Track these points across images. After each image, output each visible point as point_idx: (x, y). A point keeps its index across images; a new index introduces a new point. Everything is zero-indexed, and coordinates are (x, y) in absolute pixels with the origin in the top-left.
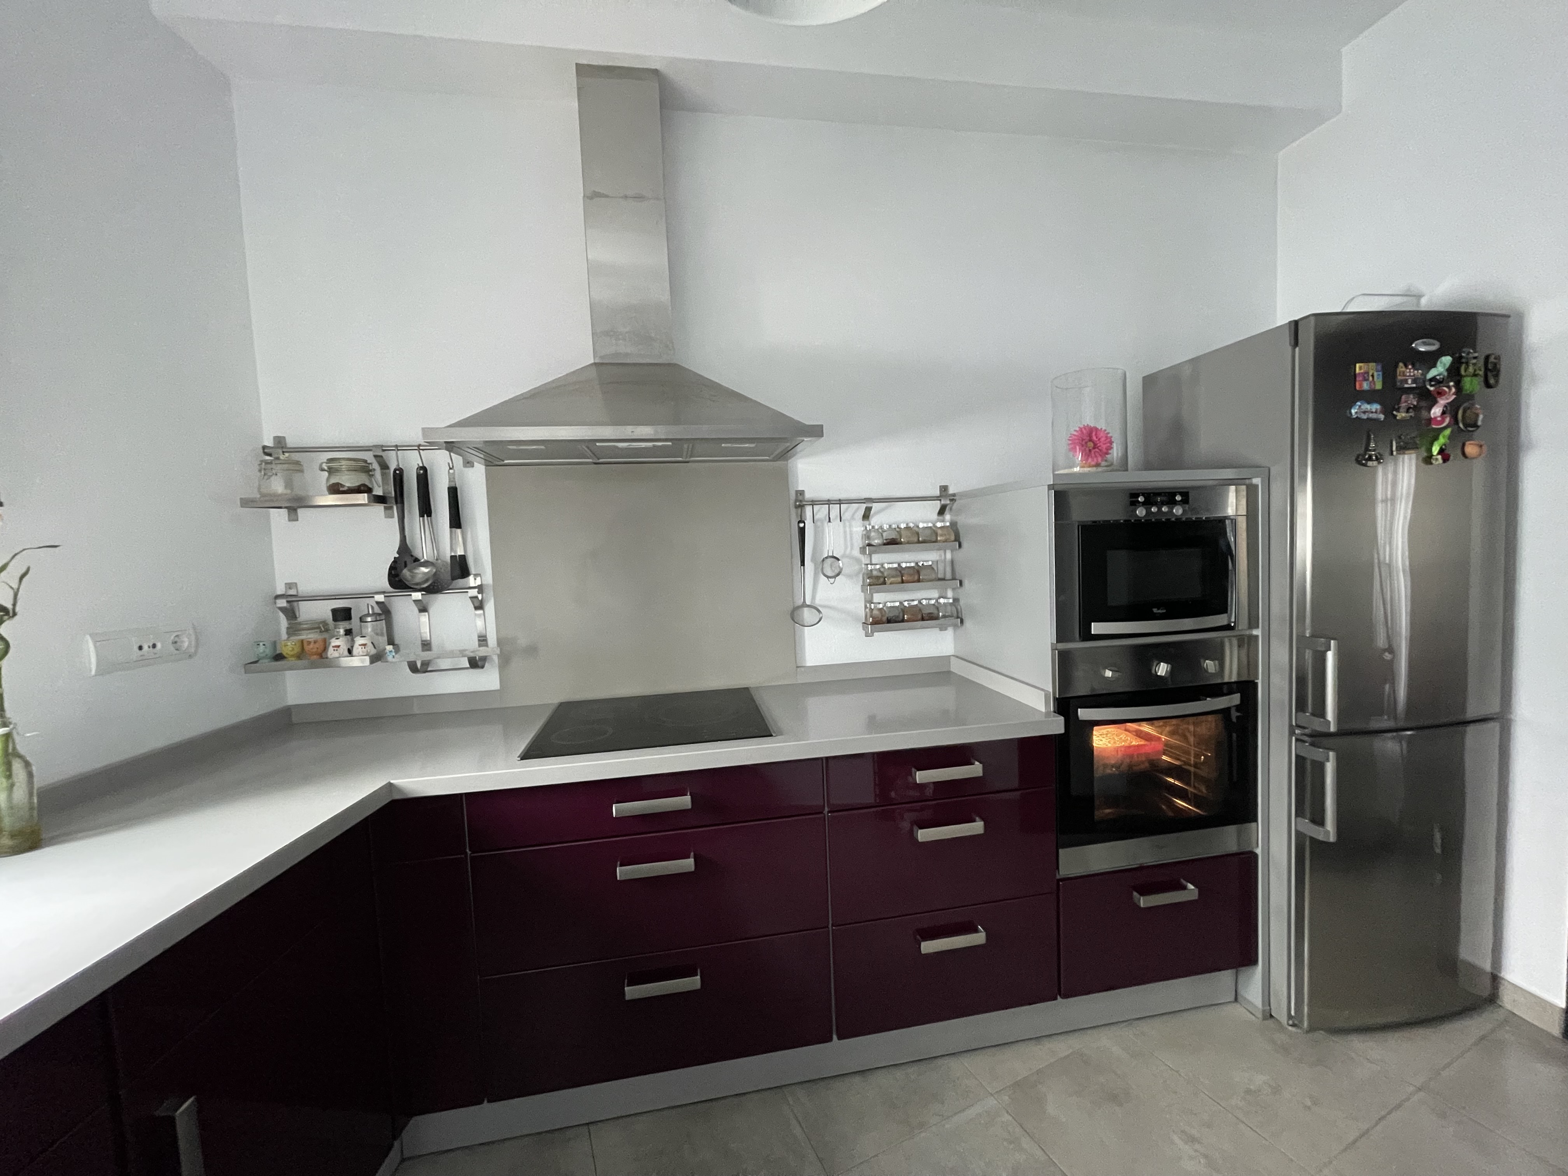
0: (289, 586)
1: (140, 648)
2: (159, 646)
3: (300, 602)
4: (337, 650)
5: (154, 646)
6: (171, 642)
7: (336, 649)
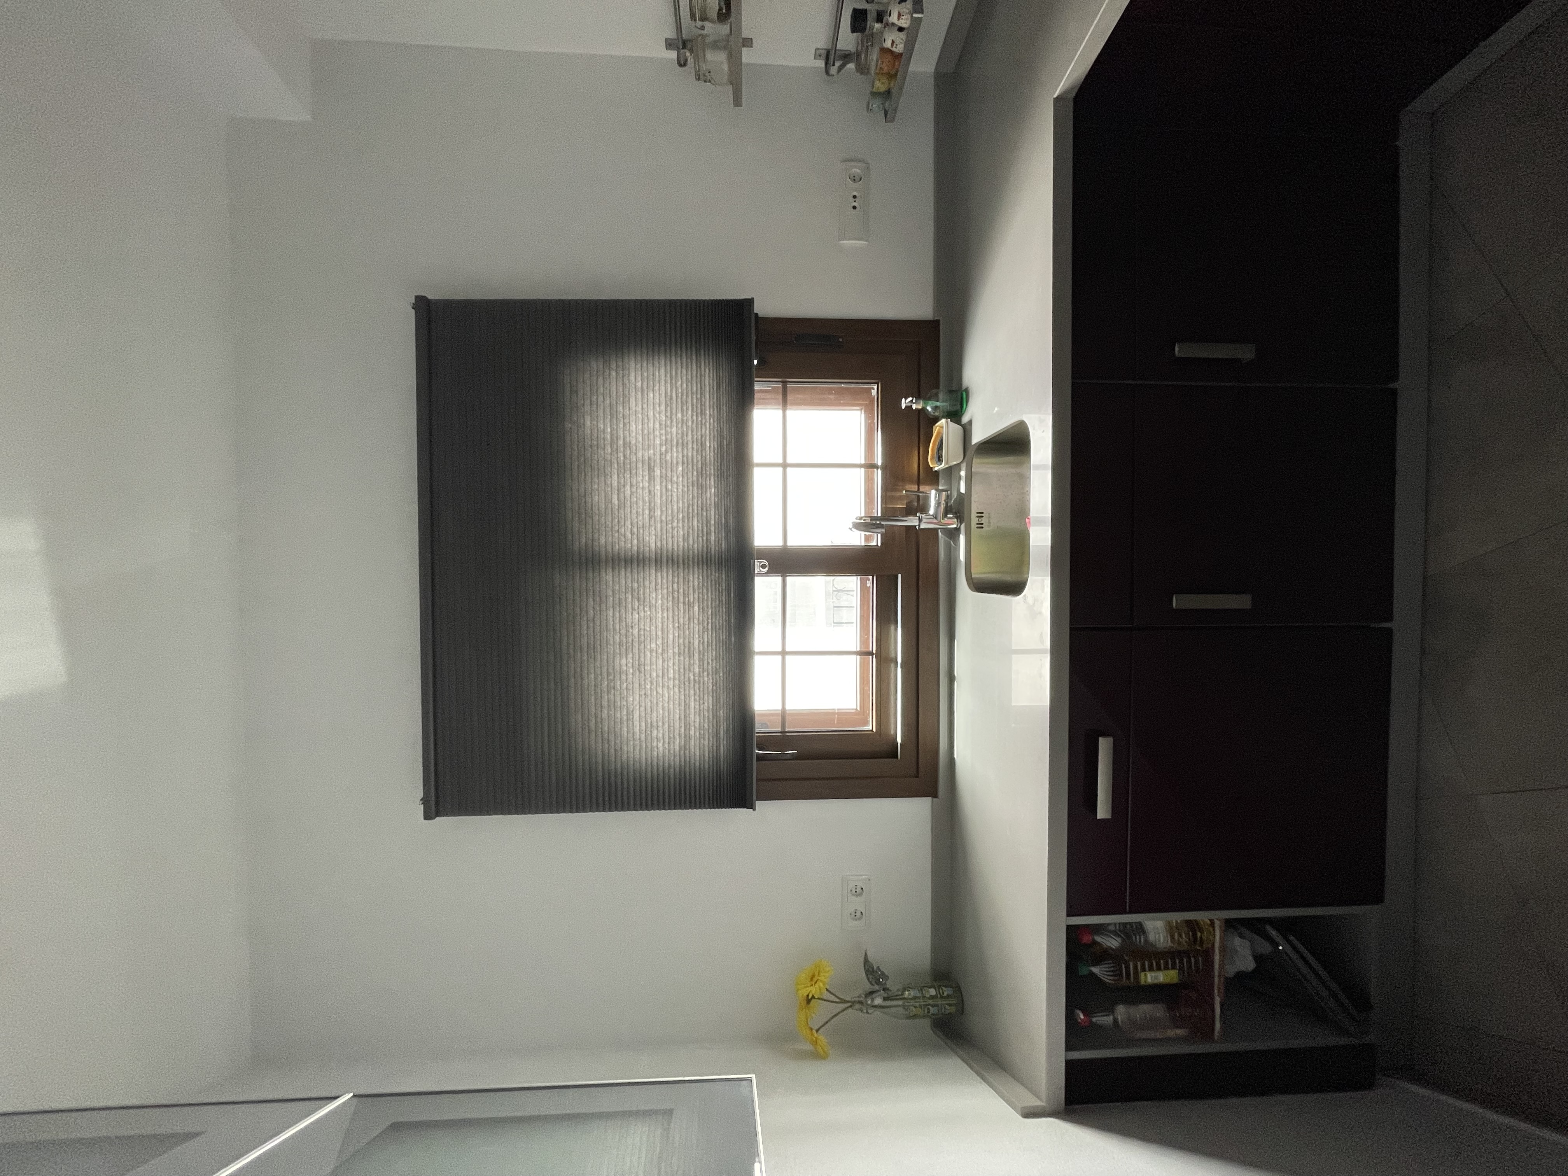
0: (817, 56)
1: (854, 208)
2: (855, 193)
3: (837, 49)
4: (897, 45)
5: (855, 197)
6: (853, 183)
7: (895, 45)
